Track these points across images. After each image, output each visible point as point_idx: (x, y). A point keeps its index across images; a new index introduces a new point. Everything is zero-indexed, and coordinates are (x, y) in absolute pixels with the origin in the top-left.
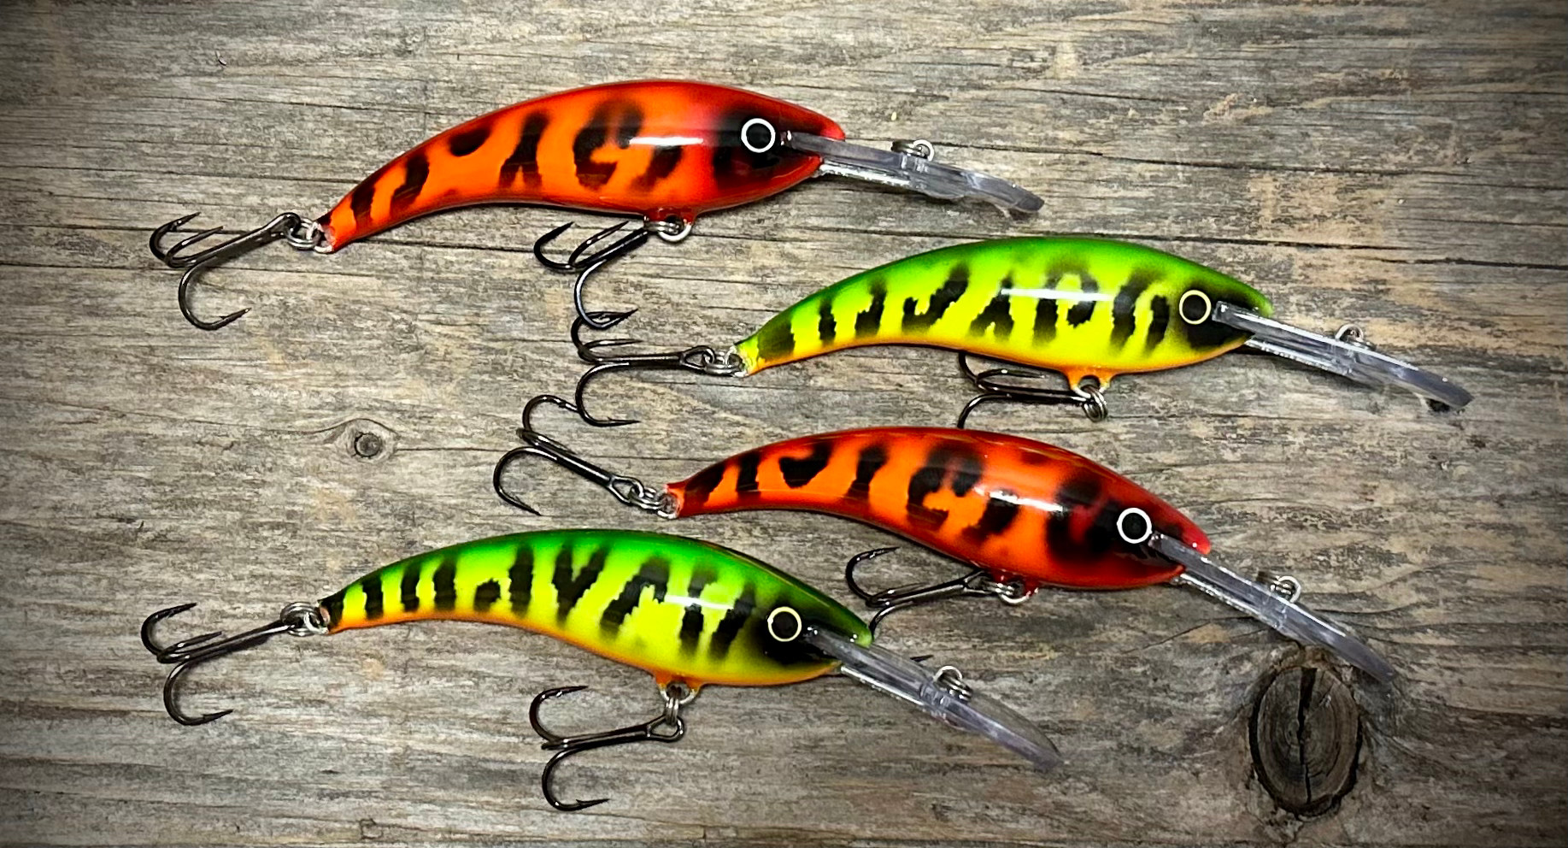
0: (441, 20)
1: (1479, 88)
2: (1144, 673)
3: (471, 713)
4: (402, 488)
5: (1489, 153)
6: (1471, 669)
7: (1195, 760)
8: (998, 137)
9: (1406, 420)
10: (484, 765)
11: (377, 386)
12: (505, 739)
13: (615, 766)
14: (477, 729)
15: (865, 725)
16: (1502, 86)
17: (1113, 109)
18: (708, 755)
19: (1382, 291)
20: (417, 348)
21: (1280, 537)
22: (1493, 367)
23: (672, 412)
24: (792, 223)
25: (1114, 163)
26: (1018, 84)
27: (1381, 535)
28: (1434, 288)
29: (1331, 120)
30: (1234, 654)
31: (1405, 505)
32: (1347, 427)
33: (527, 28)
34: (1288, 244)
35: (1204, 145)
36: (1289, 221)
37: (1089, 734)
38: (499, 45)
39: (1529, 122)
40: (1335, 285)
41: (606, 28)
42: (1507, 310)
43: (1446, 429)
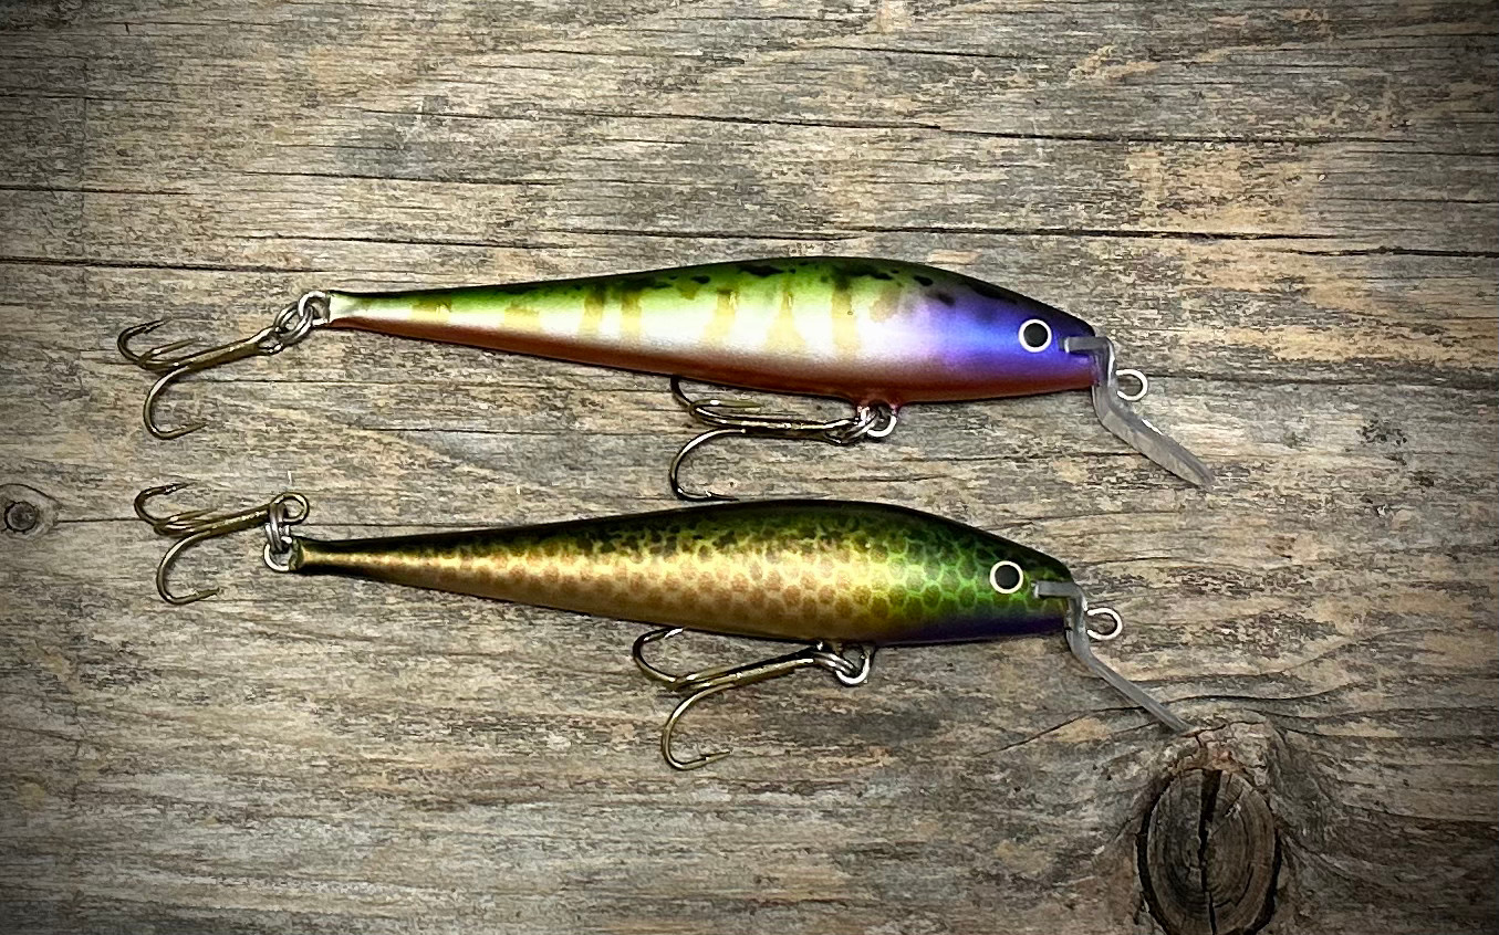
1: (1421, 30)
2: (1004, 780)
3: (157, 848)
4: (65, 569)
5: (1437, 111)
6: (1419, 767)
7: (1069, 889)
8: (809, 109)
9: (1330, 454)
10: (173, 913)
11: (30, 443)
12: (199, 880)
13: (338, 911)
14: (165, 869)
15: (650, 854)
16: (1451, 27)
17: (953, 71)
18: (455, 895)
19: (1299, 291)
20: (80, 394)
21: (1173, 605)
22: (1442, 385)
23: (401, 467)
24: (548, 226)
25: (955, 139)
26: (833, 41)
27: (1300, 599)
28: (1366, 286)
29: (1232, 75)
30: (1117, 755)
31: (1333, 562)
32: (1257, 464)
34: (1178, 235)
35: (1069, 112)
36: (1180, 206)
37: (934, 858)
38: (175, 10)
39: (1484, 71)
40: (1239, 286)
42: (1459, 312)
43: (1381, 463)
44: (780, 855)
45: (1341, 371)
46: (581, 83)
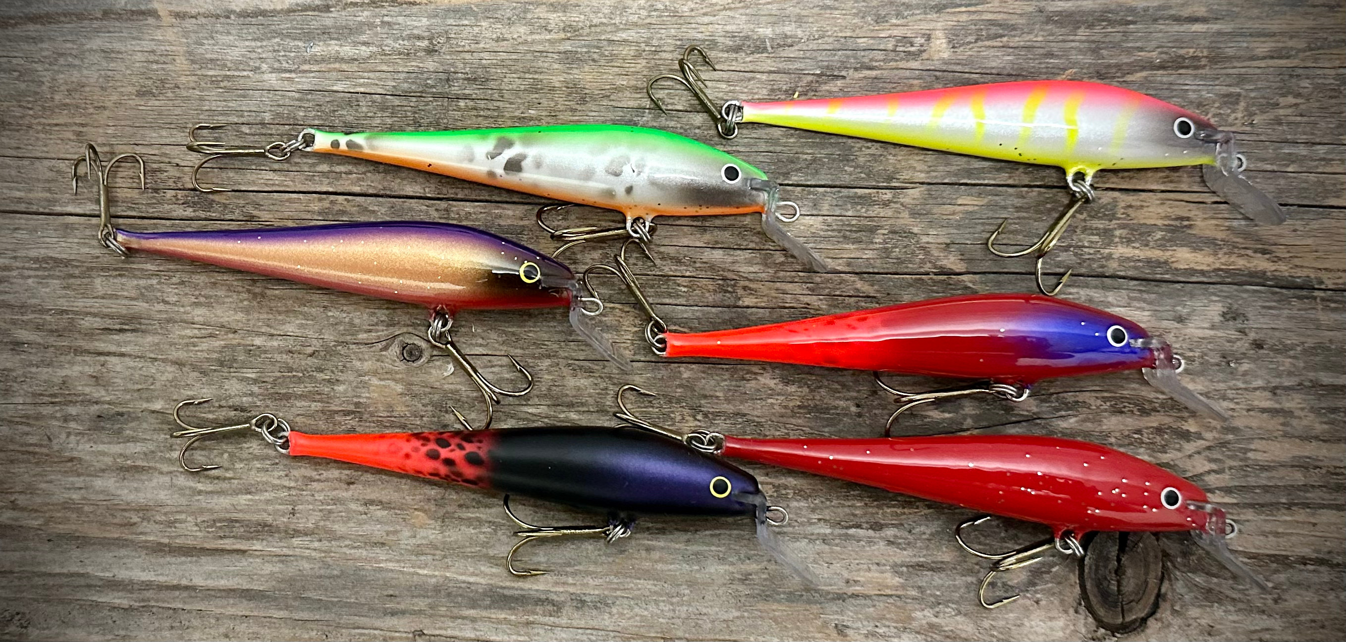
0: (458, 25)
1: (1262, 64)
2: (998, 525)
3: (491, 553)
5: (1271, 115)
6: (1248, 521)
7: (1036, 592)
9: (1202, 328)
10: (501, 591)
16: (1280, 62)
19: (1186, 226)
21: (1105, 420)
22: (1271, 286)
26: (902, 64)
27: (1182, 418)
28: (1227, 224)
29: (1148, 89)
33: (522, 30)
34: (1112, 190)
37: (954, 571)
38: (502, 44)
39: (1301, 91)
40: (1149, 222)
41: (582, 28)
42: (1282, 241)
43: (1233, 334)
44: (861, 566)
45: (1210, 277)
46: (746, 90)
